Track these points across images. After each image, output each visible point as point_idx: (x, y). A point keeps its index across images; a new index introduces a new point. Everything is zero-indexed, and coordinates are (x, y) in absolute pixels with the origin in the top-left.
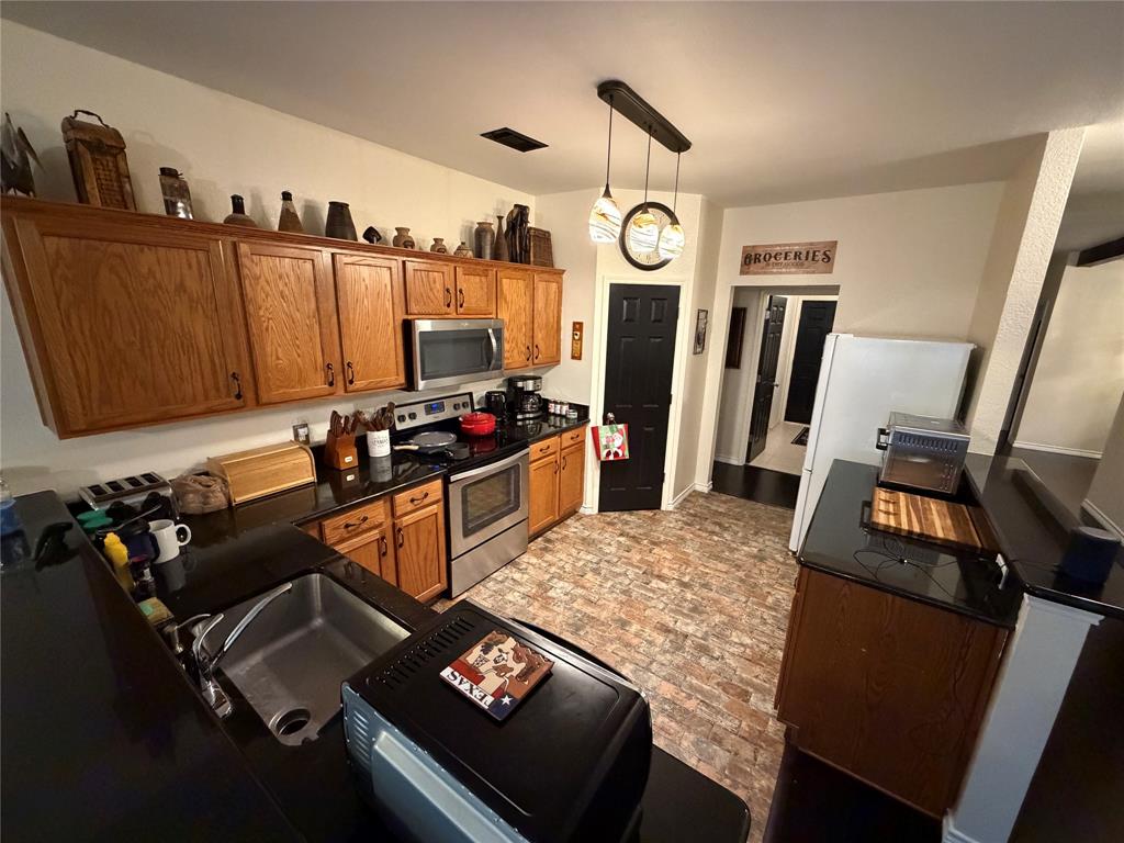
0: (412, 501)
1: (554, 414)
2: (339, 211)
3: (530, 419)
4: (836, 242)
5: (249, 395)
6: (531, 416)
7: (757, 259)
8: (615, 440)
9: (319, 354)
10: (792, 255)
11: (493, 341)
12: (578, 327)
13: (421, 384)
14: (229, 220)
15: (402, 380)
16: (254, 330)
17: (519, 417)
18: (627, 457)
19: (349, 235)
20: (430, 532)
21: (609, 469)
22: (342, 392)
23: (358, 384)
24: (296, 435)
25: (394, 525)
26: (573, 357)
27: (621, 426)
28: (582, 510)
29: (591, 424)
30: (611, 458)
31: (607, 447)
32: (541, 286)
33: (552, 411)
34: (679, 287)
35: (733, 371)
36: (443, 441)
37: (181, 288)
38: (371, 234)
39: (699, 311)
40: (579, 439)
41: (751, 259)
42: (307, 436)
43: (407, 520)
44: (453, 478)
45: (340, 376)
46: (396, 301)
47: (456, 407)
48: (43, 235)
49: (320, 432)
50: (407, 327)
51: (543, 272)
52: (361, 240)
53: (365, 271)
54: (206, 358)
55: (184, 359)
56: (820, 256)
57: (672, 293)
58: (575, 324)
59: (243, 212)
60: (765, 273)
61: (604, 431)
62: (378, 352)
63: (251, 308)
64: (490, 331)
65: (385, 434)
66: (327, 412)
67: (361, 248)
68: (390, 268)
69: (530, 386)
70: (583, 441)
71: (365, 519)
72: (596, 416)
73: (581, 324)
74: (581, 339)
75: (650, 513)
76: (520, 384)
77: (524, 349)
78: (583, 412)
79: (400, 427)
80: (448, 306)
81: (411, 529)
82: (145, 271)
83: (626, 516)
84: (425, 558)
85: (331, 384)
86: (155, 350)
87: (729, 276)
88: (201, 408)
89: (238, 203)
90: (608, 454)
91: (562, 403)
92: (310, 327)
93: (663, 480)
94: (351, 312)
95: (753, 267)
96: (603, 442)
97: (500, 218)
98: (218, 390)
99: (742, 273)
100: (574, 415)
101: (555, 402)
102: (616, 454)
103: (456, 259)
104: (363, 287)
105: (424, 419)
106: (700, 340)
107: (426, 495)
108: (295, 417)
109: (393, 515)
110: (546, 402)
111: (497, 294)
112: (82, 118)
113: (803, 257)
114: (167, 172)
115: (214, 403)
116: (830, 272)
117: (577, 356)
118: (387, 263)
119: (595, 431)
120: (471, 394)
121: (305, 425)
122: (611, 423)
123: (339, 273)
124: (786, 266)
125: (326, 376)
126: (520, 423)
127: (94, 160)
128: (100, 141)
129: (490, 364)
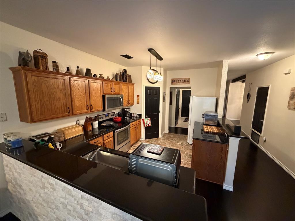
0: (107, 137)
1: (133, 117)
2: (88, 71)
3: (128, 118)
4: (190, 78)
5: (71, 112)
6: (128, 117)
7: (175, 81)
8: (148, 122)
9: (85, 102)
10: (182, 81)
11: (121, 99)
12: (138, 96)
13: (107, 109)
14: (66, 72)
15: (102, 109)
16: (73, 97)
17: (125, 118)
18: (151, 125)
19: (91, 76)
20: (111, 144)
21: (147, 129)
22: (90, 112)
23: (94, 110)
24: (77, 123)
25: (103, 143)
26: (137, 103)
27: (149, 118)
28: (141, 139)
29: (142, 118)
30: (148, 126)
31: (146, 123)
32: (130, 87)
33: (133, 116)
34: (160, 87)
35: (170, 105)
36: (111, 123)
37: (58, 88)
38: (95, 75)
39: (164, 92)
40: (140, 122)
41: (173, 81)
42: (79, 123)
43: (106, 141)
44: (116, 131)
45: (90, 108)
46: (101, 90)
47: (112, 115)
48: (32, 76)
49: (82, 122)
50: (104, 96)
51: (130, 84)
52: (93, 77)
53: (95, 84)
54: (62, 103)
55: (58, 104)
56: (187, 81)
57: (158, 88)
58: (137, 96)
59: (69, 71)
60: (177, 84)
61: (146, 120)
62: (97, 103)
63: (72, 92)
64: (121, 97)
65: (97, 122)
66: (85, 117)
67: (93, 79)
68: (100, 83)
69: (128, 110)
70: (141, 123)
71: (98, 141)
72: (143, 116)
73: (139, 96)
74: (139, 99)
75: (156, 139)
76: (126, 110)
77: (127, 101)
78: (140, 115)
79: (100, 120)
80: (112, 92)
81: (107, 143)
82: (51, 84)
83: (151, 140)
85: (88, 110)
86: (52, 102)
87: (169, 85)
88: (61, 116)
89: (68, 69)
90: (147, 125)
91: (135, 114)
92: (84, 96)
93: (159, 130)
94: (92, 94)
95: (174, 83)
96: (145, 122)
97: (120, 72)
98: (64, 111)
99: (172, 84)
100: (138, 116)
101: (133, 114)
102: (149, 125)
103: (112, 81)
104: (95, 88)
105: (105, 119)
106: (164, 99)
107: (110, 135)
108: (76, 119)
109: (103, 140)
110: (131, 114)
111: (121, 89)
112: (38, 50)
113: (184, 81)
114: (54, 62)
115: (64, 114)
116: (189, 84)
117: (138, 103)
118: (99, 82)
119: (143, 120)
120: (115, 112)
121: (78, 121)
122: (147, 118)
123: (90, 84)
124: (181, 83)
125: (87, 108)
126: (126, 119)
127: (41, 60)
128: (43, 56)
129: (120, 105)
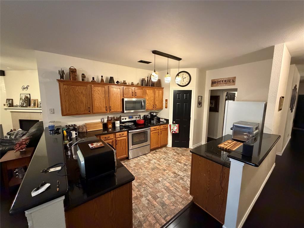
0: (120, 135)
1: (161, 121)
2: (112, 78)
3: (155, 122)
4: (236, 77)
5: (91, 111)
6: (155, 121)
7: (215, 83)
8: (175, 128)
9: (105, 104)
10: (224, 81)
11: (143, 103)
12: (166, 100)
13: (125, 112)
14: (92, 81)
16: (93, 100)
17: (152, 121)
18: (178, 133)
19: (113, 83)
20: (124, 143)
22: (109, 112)
23: (112, 111)
24: (101, 121)
25: (116, 139)
26: (166, 108)
27: (177, 125)
28: (167, 146)
29: (169, 124)
30: (174, 132)
31: (172, 129)
32: (157, 92)
36: (130, 124)
37: (82, 93)
38: (118, 82)
39: (198, 96)
40: (166, 127)
41: (213, 83)
42: (103, 121)
43: (118, 139)
44: (129, 131)
45: (108, 109)
46: (121, 95)
47: (136, 118)
48: (64, 85)
50: (123, 100)
51: (157, 88)
52: (115, 83)
53: (115, 89)
54: (85, 105)
55: (81, 104)
56: (231, 81)
57: (190, 92)
59: (94, 80)
60: (217, 86)
61: (172, 126)
62: (116, 105)
63: (93, 96)
64: (142, 101)
65: (119, 122)
67: (116, 85)
69: (154, 114)
70: (168, 128)
71: (109, 137)
72: (171, 122)
74: (167, 103)
76: (152, 114)
77: (152, 105)
78: (167, 121)
79: (122, 121)
80: (133, 96)
81: (120, 141)
82: (77, 90)
83: (179, 149)
84: (123, 148)
85: (107, 110)
86: (77, 103)
87: (208, 88)
88: (83, 113)
89: (93, 78)
90: (173, 131)
91: (163, 119)
92: (103, 99)
93: (189, 140)
94: (111, 97)
95: (214, 85)
97: (148, 77)
98: (86, 110)
99: (212, 86)
100: (165, 121)
101: (161, 118)
102: (175, 132)
103: (137, 86)
104: (114, 92)
106: (200, 104)
107: (123, 134)
108: (101, 117)
109: (115, 137)
110: (159, 118)
111: (145, 93)
112: (72, 68)
113: (227, 81)
114: (83, 74)
115: (85, 112)
116: (235, 85)
118: (119, 87)
120: (140, 115)
121: (103, 119)
122: (174, 124)
123: (109, 89)
124: (223, 84)
125: (106, 109)
126: (152, 123)
127: (72, 74)
128: (73, 71)
129: (142, 108)
